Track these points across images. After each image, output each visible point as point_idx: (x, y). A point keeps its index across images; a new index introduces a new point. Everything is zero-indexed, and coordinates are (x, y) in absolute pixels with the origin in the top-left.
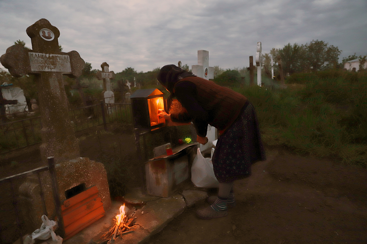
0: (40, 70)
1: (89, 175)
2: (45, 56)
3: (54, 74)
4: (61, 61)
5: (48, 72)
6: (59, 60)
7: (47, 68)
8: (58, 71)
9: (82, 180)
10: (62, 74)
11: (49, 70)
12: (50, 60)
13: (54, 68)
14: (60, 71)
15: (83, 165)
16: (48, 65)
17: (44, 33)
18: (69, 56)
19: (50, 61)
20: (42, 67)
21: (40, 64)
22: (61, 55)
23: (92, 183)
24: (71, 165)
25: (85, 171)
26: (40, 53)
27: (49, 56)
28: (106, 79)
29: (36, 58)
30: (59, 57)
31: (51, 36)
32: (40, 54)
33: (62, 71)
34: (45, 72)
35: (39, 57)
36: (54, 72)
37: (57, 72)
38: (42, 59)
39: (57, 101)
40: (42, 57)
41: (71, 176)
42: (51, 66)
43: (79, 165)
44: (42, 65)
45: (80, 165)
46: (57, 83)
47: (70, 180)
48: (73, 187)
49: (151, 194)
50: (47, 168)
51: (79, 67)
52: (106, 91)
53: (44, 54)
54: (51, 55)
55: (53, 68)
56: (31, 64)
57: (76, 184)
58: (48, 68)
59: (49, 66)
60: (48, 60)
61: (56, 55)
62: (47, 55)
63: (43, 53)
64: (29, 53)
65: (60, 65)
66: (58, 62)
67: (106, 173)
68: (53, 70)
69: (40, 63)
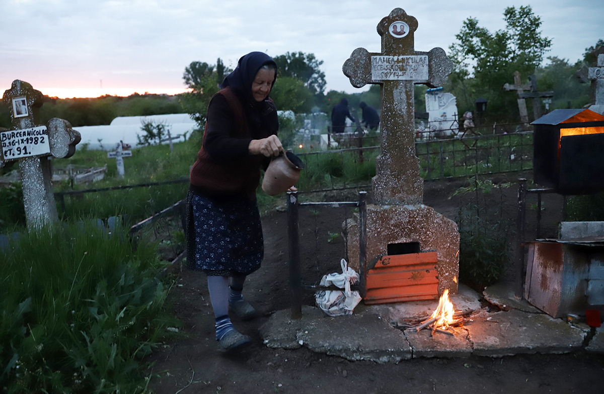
0: (383, 79)
1: (428, 233)
2: (393, 59)
3: (402, 84)
4: (414, 65)
5: (393, 81)
6: (411, 63)
7: (392, 75)
8: (408, 79)
9: (415, 237)
10: (414, 82)
11: (396, 78)
12: (398, 65)
13: (403, 75)
14: (411, 79)
15: (422, 216)
16: (395, 71)
17: (395, 27)
18: (427, 57)
19: (398, 66)
20: (386, 75)
21: (384, 71)
22: (416, 56)
23: (431, 246)
24: (404, 212)
25: (424, 225)
26: (386, 55)
27: (398, 59)
28: (598, 79)
29: (380, 63)
30: (412, 59)
31: (404, 31)
32: (385, 57)
33: (414, 78)
34: (389, 80)
35: (384, 61)
36: (402, 80)
37: (406, 81)
38: (388, 64)
39: (400, 120)
40: (388, 61)
41: (401, 227)
42: (399, 72)
43: (415, 215)
44: (386, 72)
45: (418, 215)
46: (404, 96)
47: (397, 232)
48: (401, 243)
51: (442, 71)
52: (594, 104)
53: (391, 57)
54: (400, 57)
55: (400, 76)
56: (373, 71)
57: (406, 240)
58: (394, 75)
59: (397, 72)
60: (396, 64)
61: (408, 57)
62: (396, 58)
63: (389, 56)
64: (372, 57)
65: (412, 71)
66: (409, 66)
67: (459, 239)
68: (400, 78)
69: (384, 69)
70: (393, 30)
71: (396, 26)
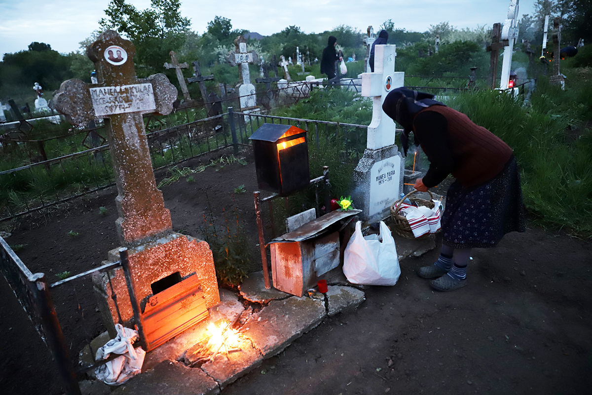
0: (109, 114)
1: (185, 259)
2: (115, 90)
3: (129, 116)
4: (138, 94)
5: (120, 114)
6: (135, 93)
7: (118, 108)
8: (135, 111)
9: (174, 268)
10: (142, 113)
11: (122, 111)
12: (122, 96)
13: (129, 107)
14: (139, 110)
15: (176, 246)
16: (120, 104)
18: (151, 84)
19: (122, 98)
20: (111, 108)
21: (107, 104)
22: (139, 85)
23: (191, 270)
24: (159, 248)
25: (180, 254)
26: (106, 86)
27: (121, 89)
28: (243, 64)
29: (101, 96)
30: (136, 88)
31: (122, 57)
32: (106, 88)
33: (141, 109)
34: (115, 115)
35: (105, 93)
36: (129, 113)
37: (134, 113)
38: (111, 96)
39: (135, 156)
40: (110, 93)
41: (160, 264)
42: (125, 104)
43: (170, 247)
44: (110, 105)
45: (173, 246)
46: (134, 129)
47: (157, 269)
48: (163, 278)
49: (278, 288)
50: (119, 263)
51: (168, 99)
52: (243, 84)
53: (113, 88)
54: (123, 87)
55: (127, 108)
56: (95, 106)
57: (167, 274)
58: (120, 108)
59: (122, 104)
60: (120, 95)
61: (131, 86)
62: (118, 88)
63: (110, 86)
64: (91, 89)
65: (138, 101)
66: (134, 96)
67: (212, 255)
68: (127, 111)
69: (108, 102)
70: (109, 56)
71: (111, 51)
